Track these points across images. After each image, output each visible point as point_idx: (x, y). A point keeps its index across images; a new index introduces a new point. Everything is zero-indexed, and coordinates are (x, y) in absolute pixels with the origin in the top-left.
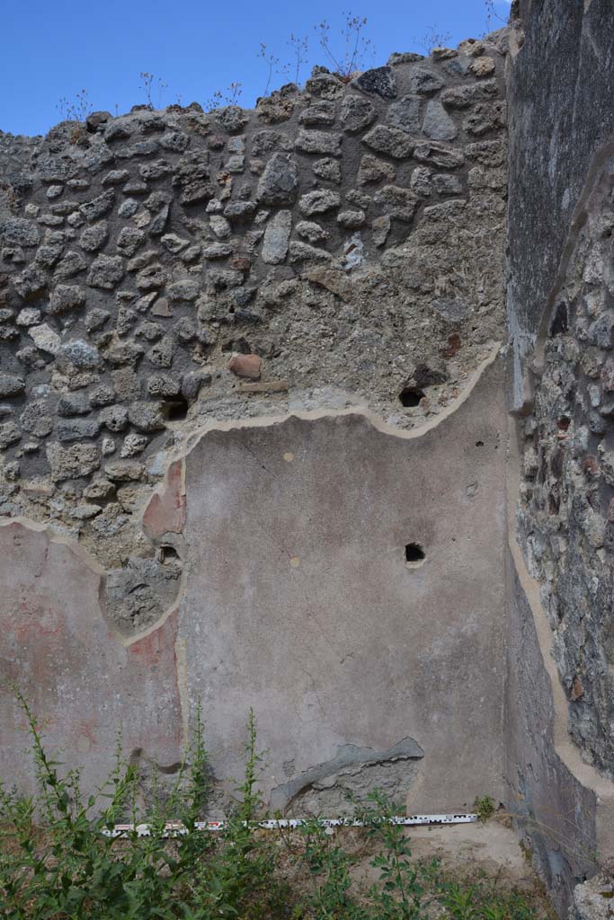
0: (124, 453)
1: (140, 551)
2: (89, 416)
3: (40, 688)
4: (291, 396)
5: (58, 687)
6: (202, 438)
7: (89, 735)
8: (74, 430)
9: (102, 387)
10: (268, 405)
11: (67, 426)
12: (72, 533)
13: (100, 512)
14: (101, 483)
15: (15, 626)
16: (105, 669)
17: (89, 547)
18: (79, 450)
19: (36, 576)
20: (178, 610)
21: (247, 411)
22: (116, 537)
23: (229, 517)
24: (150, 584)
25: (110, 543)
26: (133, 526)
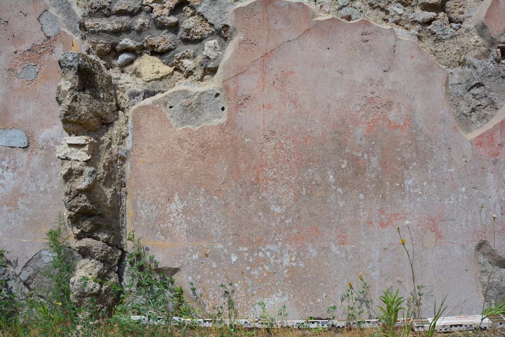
1: (476, 52)
3: (388, 183)
5: (406, 182)
7: (434, 230)
12: (412, 35)
13: (434, 19)
15: (363, 120)
16: (451, 162)
17: (428, 49)
19: (385, 71)
22: (452, 41)
24: (485, 84)
25: (447, 45)
26: (468, 30)
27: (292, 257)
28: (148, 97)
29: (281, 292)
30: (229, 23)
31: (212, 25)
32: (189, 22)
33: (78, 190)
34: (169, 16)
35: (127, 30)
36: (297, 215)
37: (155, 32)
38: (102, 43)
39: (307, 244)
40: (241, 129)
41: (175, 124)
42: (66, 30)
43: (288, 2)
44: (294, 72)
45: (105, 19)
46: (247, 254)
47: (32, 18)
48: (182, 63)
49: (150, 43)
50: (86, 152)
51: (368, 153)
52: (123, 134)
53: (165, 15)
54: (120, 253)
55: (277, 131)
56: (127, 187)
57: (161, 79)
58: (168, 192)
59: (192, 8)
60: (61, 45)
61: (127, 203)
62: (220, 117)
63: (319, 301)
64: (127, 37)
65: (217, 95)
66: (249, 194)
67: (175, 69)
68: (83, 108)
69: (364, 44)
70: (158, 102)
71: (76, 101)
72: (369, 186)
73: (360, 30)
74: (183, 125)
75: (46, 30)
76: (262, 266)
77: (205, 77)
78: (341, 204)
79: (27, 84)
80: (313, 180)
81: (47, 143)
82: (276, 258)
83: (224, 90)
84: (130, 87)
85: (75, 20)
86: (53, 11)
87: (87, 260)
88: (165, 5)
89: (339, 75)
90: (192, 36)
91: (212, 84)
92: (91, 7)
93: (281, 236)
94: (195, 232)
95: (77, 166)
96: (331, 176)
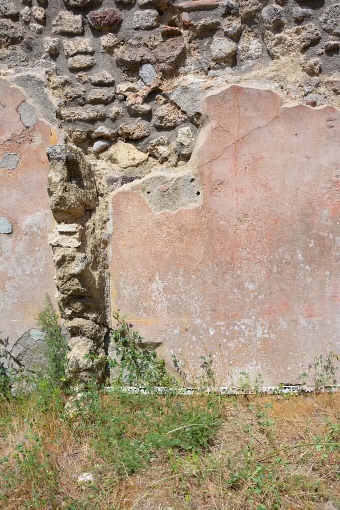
27: (264, 329)
28: (126, 183)
29: (255, 362)
30: (201, 111)
31: (184, 113)
32: (162, 110)
33: (70, 274)
34: (142, 104)
35: (102, 118)
36: (269, 291)
37: (128, 119)
38: (78, 131)
39: (278, 317)
40: (216, 212)
41: (153, 209)
42: (44, 120)
43: (257, 90)
44: (264, 158)
45: (80, 108)
46: (223, 328)
47: (11, 109)
48: (158, 149)
49: (125, 131)
50: (77, 239)
51: (332, 232)
52: (104, 219)
53: (138, 103)
54: (106, 330)
55: (249, 214)
56: (110, 268)
57: (137, 165)
58: (149, 273)
59: (165, 96)
60: (40, 135)
61: (111, 284)
62: (195, 201)
63: (289, 368)
64: (103, 125)
65: (193, 180)
66: (225, 273)
67: (150, 156)
68: (72, 198)
69: (329, 130)
70: (137, 188)
71: (66, 191)
72: (334, 263)
73: (325, 117)
74: (161, 210)
75: (24, 121)
76: (238, 338)
77: (179, 163)
78: (309, 280)
79: (9, 173)
80: (283, 258)
81: (30, 229)
82: (250, 331)
83: (199, 176)
84: (107, 173)
85: (52, 109)
86: (30, 101)
87: (78, 338)
88: (138, 93)
89: (305, 160)
90: (165, 124)
91: (185, 170)
92: (66, 96)
93: (254, 310)
94: (176, 309)
95: (69, 252)
96: (300, 255)
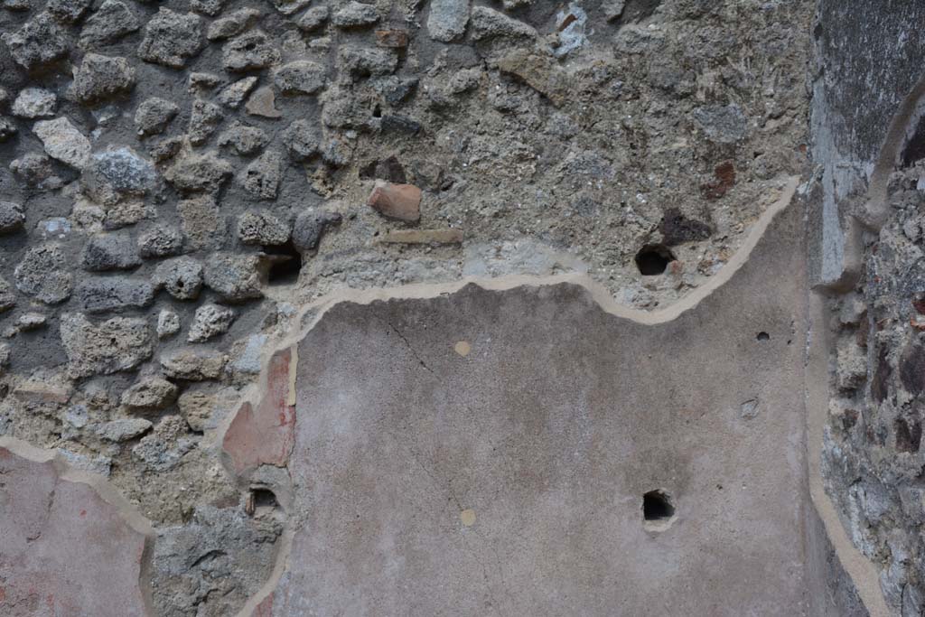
0: (194, 334)
1: (213, 496)
2: (137, 272)
4: (468, 252)
6: (326, 314)
8: (110, 294)
9: (161, 226)
10: (430, 266)
11: (99, 287)
12: (99, 464)
13: (149, 431)
14: (154, 383)
17: (128, 488)
18: (118, 328)
19: (30, 539)
20: (274, 595)
21: (397, 274)
22: (174, 473)
23: (365, 442)
24: (229, 551)
25: (163, 481)
26: (204, 454)
